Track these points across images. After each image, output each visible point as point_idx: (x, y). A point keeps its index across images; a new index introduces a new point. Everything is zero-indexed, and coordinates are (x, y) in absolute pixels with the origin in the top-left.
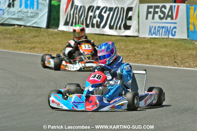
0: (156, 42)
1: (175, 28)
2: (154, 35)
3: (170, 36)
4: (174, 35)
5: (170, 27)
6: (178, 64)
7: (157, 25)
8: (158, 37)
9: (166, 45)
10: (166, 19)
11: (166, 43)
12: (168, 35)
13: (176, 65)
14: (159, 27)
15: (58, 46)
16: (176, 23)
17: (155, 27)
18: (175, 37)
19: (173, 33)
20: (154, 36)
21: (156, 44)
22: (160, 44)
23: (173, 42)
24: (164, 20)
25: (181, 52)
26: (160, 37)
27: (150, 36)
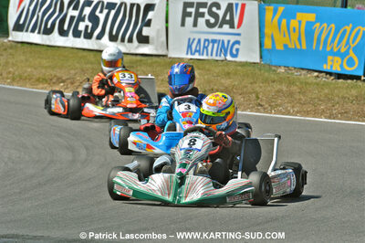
0: (207, 67)
1: (238, 42)
2: (197, 54)
3: (229, 58)
4: (236, 56)
5: (229, 41)
6: (265, 109)
7: (203, 37)
8: (204, 57)
9: (229, 74)
10: (221, 26)
11: (226, 69)
12: (225, 55)
13: (262, 110)
14: (205, 40)
15: (29, 70)
16: (239, 34)
17: (199, 40)
18: (238, 59)
19: (234, 52)
20: (197, 56)
21: (208, 70)
22: (217, 71)
23: (239, 68)
24: (216, 29)
25: (261, 87)
26: (210, 57)
27: (190, 56)
